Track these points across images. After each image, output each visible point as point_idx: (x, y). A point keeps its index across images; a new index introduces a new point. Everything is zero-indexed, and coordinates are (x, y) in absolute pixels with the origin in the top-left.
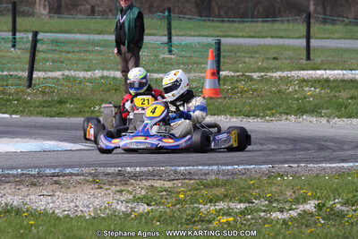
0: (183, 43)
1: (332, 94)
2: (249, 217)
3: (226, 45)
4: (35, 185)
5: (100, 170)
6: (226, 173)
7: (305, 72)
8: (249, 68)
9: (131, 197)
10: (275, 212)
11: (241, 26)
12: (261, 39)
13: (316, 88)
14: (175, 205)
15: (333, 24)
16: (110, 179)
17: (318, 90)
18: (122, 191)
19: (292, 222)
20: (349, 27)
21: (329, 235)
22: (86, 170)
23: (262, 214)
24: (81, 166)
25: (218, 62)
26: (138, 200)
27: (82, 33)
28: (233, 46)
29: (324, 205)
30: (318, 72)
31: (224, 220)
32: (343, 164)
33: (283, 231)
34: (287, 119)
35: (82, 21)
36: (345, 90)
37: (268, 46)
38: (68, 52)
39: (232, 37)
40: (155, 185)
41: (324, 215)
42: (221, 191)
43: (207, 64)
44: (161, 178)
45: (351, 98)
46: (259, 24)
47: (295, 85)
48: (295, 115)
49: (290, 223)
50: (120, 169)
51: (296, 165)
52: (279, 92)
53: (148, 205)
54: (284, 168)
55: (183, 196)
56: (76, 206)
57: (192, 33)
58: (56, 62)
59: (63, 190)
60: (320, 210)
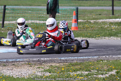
0: (63, 9)
2: (90, 77)
3: (80, 9)
4: (5, 66)
5: (31, 59)
6: (81, 60)
7: (112, 20)
8: (89, 18)
10: (100, 75)
11: (86, 2)
13: (116, 26)
14: (60, 73)
16: (35, 63)
17: (117, 27)
18: (39, 68)
19: (106, 78)
22: (25, 60)
23: (95, 76)
24: (23, 58)
25: (77, 16)
26: (46, 71)
27: (24, 6)
28: (83, 10)
29: (119, 72)
30: (117, 20)
34: (105, 38)
37: (98, 10)
38: (18, 13)
39: (83, 6)
40: (53, 65)
41: (119, 76)
42: (78, 67)
43: (72, 17)
44: (55, 62)
46: (94, 1)
47: (107, 25)
48: (108, 37)
49: (106, 79)
50: (38, 59)
51: (108, 56)
52: (101, 28)
53: (50, 73)
54: (103, 57)
55: (63, 69)
56: (21, 74)
57: (67, 5)
58: (13, 17)
59: (16, 67)
60: (118, 74)
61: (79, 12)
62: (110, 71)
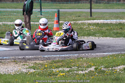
0: (46, 11)
1: (100, 29)
2: (71, 73)
3: (61, 12)
5: (17, 57)
6: (62, 57)
7: (90, 21)
8: (70, 20)
9: (28, 67)
10: (80, 71)
11: (67, 5)
12: (74, 9)
13: (94, 27)
14: (44, 69)
15: (100, 3)
16: (20, 61)
17: (95, 27)
18: (25, 65)
20: (105, 5)
21: (99, 79)
22: (11, 57)
23: (75, 72)
24: (9, 56)
25: (59, 18)
26: (31, 68)
27: (9, 8)
28: (64, 12)
29: (97, 68)
30: (95, 21)
31: (62, 74)
32: (104, 54)
33: (83, 78)
34: (84, 38)
35: (9, 4)
36: (104, 27)
37: (77, 12)
38: (4, 15)
39: (64, 9)
40: (37, 62)
41: (98, 72)
42: (60, 64)
43: (54, 19)
44: (38, 60)
45: (107, 30)
46: (73, 4)
47: (86, 26)
48: (87, 36)
49: (85, 75)
50: (24, 57)
51: (87, 54)
52: (81, 28)
53: (34, 69)
54: (83, 55)
55: (47, 66)
57: (49, 8)
59: (3, 65)
60: (96, 70)
61: (60, 14)
62: (90, 68)
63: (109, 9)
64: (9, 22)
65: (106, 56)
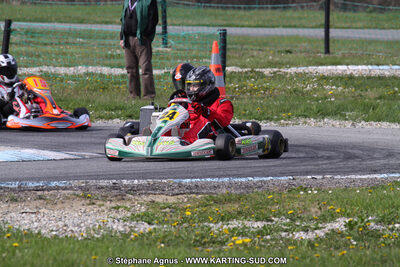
1: (356, 94)
2: (268, 237)
4: (16, 201)
5: (92, 182)
6: (239, 186)
7: (324, 67)
8: (258, 63)
10: (298, 231)
12: (272, 29)
13: (338, 86)
14: (181, 224)
15: (355, 11)
16: (104, 194)
17: (341, 88)
18: (117, 208)
19: (318, 243)
20: (374, 15)
21: (364, 259)
22: (75, 183)
23: (283, 234)
24: (67, 178)
25: (224, 56)
26: (137, 218)
27: (61, 22)
28: (239, 36)
30: (339, 67)
31: (239, 241)
32: (375, 176)
34: (306, 123)
36: (372, 88)
37: (282, 37)
38: (46, 44)
39: (237, 26)
40: (157, 200)
41: (356, 235)
42: (234, 207)
43: (210, 58)
44: (161, 190)
45: (380, 98)
46: (269, 12)
47: (313, 83)
48: (315, 118)
49: (316, 245)
50: (114, 181)
51: (321, 177)
52: (295, 91)
53: (149, 223)
54: (307, 179)
55: (190, 213)
56: (65, 225)
57: (190, 22)
58: (32, 56)
59: (49, 206)
60: (351, 229)
62: (330, 222)
63: (384, 28)
64: (63, 68)
65: (382, 185)
